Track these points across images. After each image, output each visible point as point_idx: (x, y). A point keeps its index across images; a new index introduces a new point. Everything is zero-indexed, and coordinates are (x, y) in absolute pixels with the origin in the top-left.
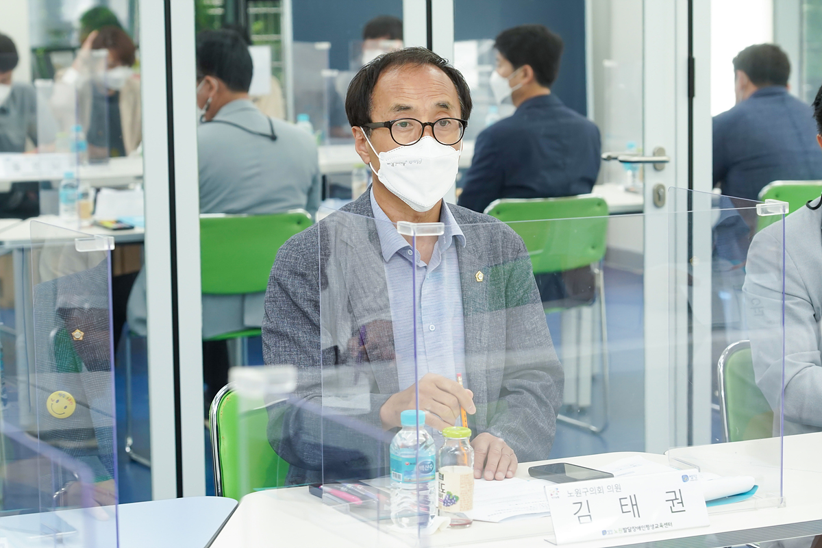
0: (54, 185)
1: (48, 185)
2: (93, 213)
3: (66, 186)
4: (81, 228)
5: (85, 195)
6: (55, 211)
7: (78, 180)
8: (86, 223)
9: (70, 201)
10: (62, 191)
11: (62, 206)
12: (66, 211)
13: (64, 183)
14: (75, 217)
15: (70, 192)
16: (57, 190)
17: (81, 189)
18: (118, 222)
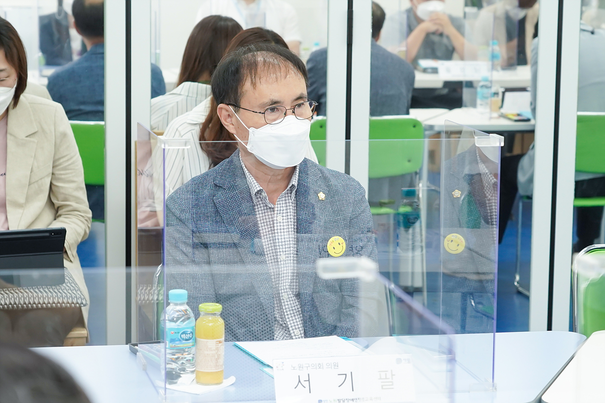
0: (475, 85)
1: (470, 84)
2: (502, 107)
3: (482, 86)
4: (491, 118)
5: (496, 94)
6: (474, 105)
7: (491, 82)
8: (495, 115)
9: (484, 98)
10: (479, 90)
11: (479, 102)
12: (481, 105)
13: (481, 84)
14: (488, 110)
15: (485, 90)
16: (476, 88)
17: (493, 90)
18: (519, 115)
